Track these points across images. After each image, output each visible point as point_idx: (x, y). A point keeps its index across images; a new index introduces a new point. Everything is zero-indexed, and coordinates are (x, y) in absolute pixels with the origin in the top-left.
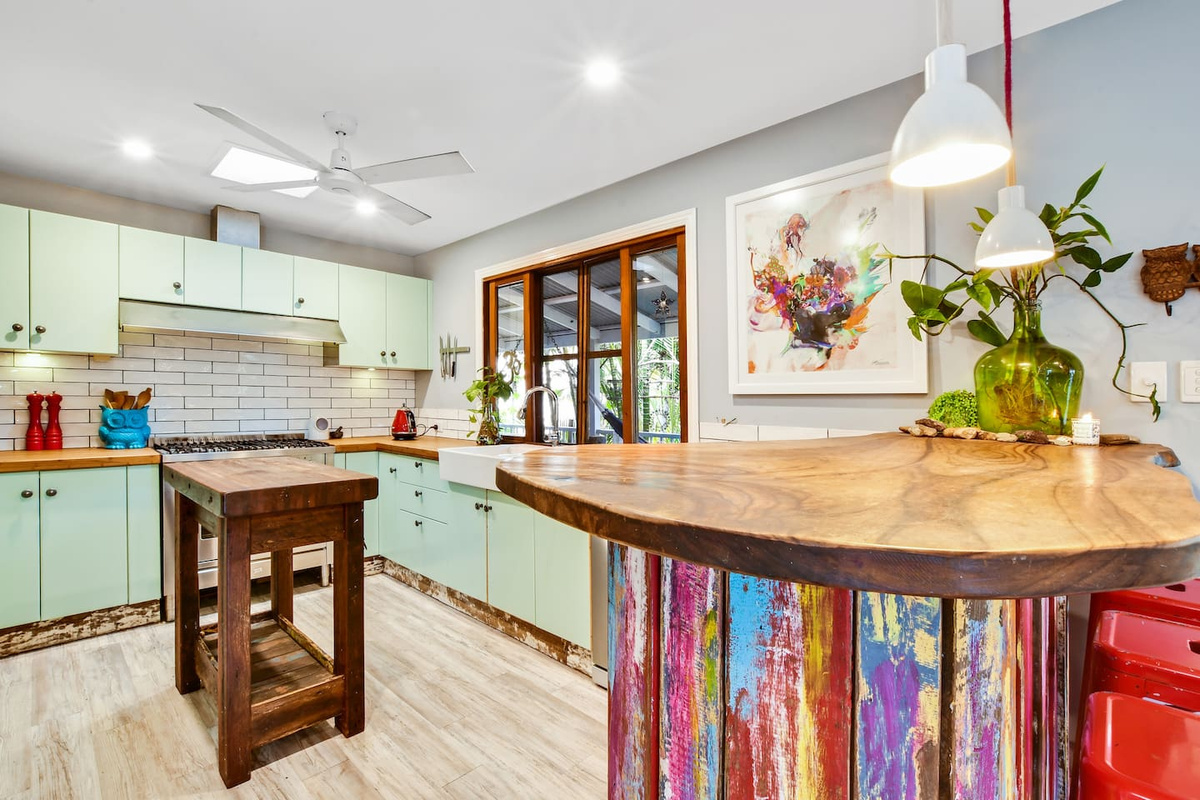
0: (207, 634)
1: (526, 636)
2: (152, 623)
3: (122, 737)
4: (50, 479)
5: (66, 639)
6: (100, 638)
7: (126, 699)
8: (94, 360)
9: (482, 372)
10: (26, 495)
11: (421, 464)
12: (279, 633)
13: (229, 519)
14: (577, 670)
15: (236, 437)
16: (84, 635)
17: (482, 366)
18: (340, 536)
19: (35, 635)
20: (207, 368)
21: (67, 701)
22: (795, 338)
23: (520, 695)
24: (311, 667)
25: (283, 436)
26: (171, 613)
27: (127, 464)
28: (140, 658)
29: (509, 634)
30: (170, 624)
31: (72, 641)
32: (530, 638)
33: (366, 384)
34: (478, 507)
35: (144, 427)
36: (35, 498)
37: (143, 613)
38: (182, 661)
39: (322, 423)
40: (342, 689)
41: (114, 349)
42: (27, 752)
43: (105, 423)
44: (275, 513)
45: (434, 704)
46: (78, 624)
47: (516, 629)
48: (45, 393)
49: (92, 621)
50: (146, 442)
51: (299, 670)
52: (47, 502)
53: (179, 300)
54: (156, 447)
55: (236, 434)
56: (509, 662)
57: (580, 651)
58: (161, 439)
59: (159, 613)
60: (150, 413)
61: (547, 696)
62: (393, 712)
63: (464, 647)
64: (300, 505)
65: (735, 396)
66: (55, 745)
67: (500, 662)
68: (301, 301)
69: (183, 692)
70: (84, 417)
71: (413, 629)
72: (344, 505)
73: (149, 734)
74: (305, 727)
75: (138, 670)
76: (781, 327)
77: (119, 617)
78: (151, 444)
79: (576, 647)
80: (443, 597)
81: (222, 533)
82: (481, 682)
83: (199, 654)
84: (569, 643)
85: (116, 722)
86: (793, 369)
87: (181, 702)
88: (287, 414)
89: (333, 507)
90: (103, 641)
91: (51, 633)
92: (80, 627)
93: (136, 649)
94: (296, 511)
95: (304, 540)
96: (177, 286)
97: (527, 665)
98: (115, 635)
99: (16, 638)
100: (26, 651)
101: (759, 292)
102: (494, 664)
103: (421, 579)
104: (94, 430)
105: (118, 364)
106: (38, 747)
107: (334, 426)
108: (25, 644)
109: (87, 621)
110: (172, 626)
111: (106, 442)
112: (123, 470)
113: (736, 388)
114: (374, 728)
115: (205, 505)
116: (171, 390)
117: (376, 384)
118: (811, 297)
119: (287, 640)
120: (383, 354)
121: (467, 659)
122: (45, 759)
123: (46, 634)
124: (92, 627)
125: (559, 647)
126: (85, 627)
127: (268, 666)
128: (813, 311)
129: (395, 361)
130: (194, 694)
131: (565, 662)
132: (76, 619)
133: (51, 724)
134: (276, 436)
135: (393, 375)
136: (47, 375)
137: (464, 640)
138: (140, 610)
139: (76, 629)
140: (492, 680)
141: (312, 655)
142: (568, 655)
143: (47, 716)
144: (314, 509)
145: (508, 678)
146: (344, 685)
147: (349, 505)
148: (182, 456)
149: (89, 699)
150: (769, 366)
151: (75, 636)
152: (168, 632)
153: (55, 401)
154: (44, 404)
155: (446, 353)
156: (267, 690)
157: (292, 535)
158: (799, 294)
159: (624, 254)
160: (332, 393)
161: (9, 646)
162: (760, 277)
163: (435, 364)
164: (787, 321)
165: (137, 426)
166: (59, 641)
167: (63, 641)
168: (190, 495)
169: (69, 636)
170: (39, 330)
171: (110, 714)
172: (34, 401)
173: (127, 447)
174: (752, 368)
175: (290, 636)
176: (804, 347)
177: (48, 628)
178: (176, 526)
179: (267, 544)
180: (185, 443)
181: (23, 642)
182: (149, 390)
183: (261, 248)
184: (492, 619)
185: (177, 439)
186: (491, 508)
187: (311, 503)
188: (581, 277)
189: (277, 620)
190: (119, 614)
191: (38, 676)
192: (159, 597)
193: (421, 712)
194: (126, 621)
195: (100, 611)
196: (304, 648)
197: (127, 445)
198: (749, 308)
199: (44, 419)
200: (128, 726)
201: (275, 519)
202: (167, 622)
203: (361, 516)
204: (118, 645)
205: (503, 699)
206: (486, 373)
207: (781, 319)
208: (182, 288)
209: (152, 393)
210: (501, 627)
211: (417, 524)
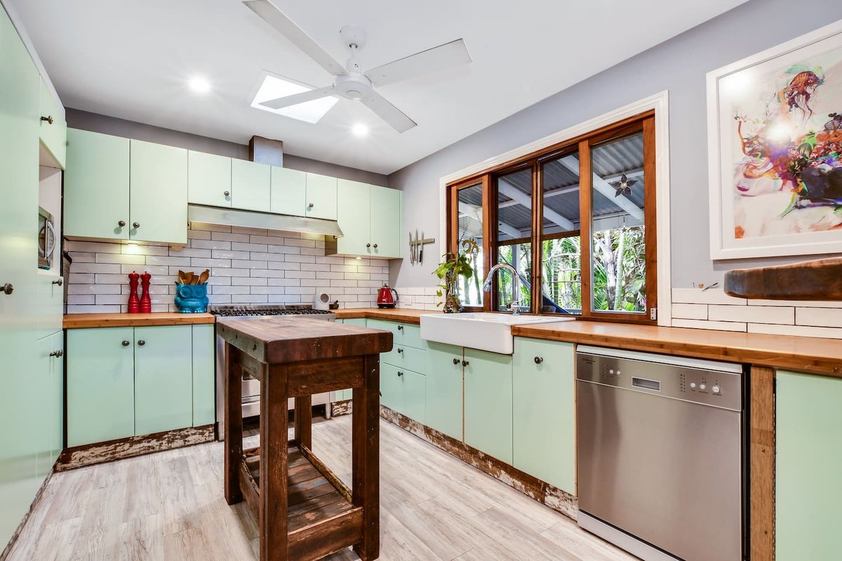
0: (248, 456)
1: (501, 473)
2: (209, 441)
3: (185, 541)
4: (141, 333)
5: (151, 450)
6: (173, 451)
7: (189, 506)
8: (172, 250)
9: (445, 257)
10: (125, 344)
11: (402, 327)
12: (302, 460)
13: (271, 365)
14: (557, 511)
15: (265, 306)
16: (163, 448)
17: (445, 253)
18: (359, 383)
19: (131, 446)
20: (246, 256)
21: (148, 502)
22: (801, 199)
23: (511, 533)
24: (332, 494)
25: (298, 306)
26: (222, 435)
27: (192, 323)
28: (200, 470)
29: (484, 470)
30: (221, 443)
31: (156, 452)
32: (504, 476)
33: (354, 269)
34: (456, 362)
35: (204, 298)
36: (131, 346)
37: (202, 434)
38: (229, 477)
39: (325, 298)
40: (361, 520)
41: (184, 241)
42: (117, 547)
43: (178, 295)
44: (309, 361)
45: (434, 534)
46: (160, 440)
47: (490, 467)
48: (140, 273)
49: (168, 437)
50: (205, 308)
51: (323, 497)
52: (139, 349)
53: (227, 204)
54: (212, 313)
55: (265, 304)
56: (490, 497)
57: (559, 493)
58: (215, 307)
59: (213, 434)
60: (208, 288)
61: (537, 536)
62: (401, 540)
63: (447, 480)
64: (330, 355)
65: (716, 262)
66: (136, 543)
67: (482, 496)
68: (311, 206)
69: (230, 504)
70: (165, 290)
71: (402, 459)
72: (363, 356)
73: (205, 541)
74: (331, 553)
75: (198, 481)
76: (781, 189)
77: (187, 436)
78: (209, 310)
79: (555, 489)
80: (422, 434)
81: (264, 378)
82: (471, 515)
83: (243, 476)
84: (546, 485)
85: (181, 526)
86: (798, 230)
87: (227, 512)
88: (301, 291)
89: (355, 357)
90: (175, 454)
91: (142, 445)
92: (161, 442)
93: (197, 463)
94: (326, 360)
95: (331, 386)
96: (227, 194)
97: (508, 502)
98: (184, 449)
99: (119, 447)
100: (126, 457)
101: (750, 159)
102: (478, 498)
103: (401, 417)
104: (171, 299)
105: (187, 253)
106: (125, 543)
107: (332, 300)
108: (125, 453)
109: (165, 438)
110: (222, 445)
111: (180, 307)
112: (189, 328)
113: (717, 254)
114: (387, 555)
115: (250, 353)
116: (222, 273)
117: (361, 269)
118: (825, 154)
119: (309, 467)
120: (369, 246)
121: (453, 491)
122: (128, 555)
123: (139, 446)
124: (169, 442)
125: (537, 488)
126: (164, 442)
127: (297, 491)
128: (828, 168)
129: (376, 252)
130: (238, 505)
131: (543, 502)
132: (158, 436)
133: (136, 522)
134: (293, 306)
135: (373, 263)
136: (141, 260)
137: (446, 473)
138: (201, 431)
139: (158, 443)
140: (480, 515)
141: (331, 483)
142: (545, 495)
143: (134, 515)
144: (340, 359)
145: (493, 513)
146: (363, 517)
147: (368, 356)
148: (230, 318)
149: (163, 503)
150: (763, 230)
151: (157, 448)
152: (219, 449)
153: (146, 278)
154: (140, 281)
155: (414, 245)
156: (298, 516)
157: (321, 381)
158: (807, 153)
159: (584, 147)
160: (331, 275)
161: (115, 453)
162: (751, 143)
163: (406, 254)
164: (790, 183)
165: (199, 297)
166: (147, 451)
167: (149, 451)
168: (237, 345)
169: (154, 448)
170: (136, 226)
171: (176, 518)
172: (133, 278)
173: (193, 312)
174: (739, 233)
175: (311, 462)
176: (814, 206)
177: (139, 442)
178: (226, 370)
179: (301, 388)
180: (231, 310)
181: (124, 451)
182: (208, 271)
183: (284, 167)
184: (467, 455)
185: (226, 307)
186: (468, 363)
187: (339, 353)
188: (535, 173)
189: (299, 447)
190: (186, 433)
191: (131, 479)
192: (213, 422)
193: (423, 541)
194: (191, 439)
195: (174, 431)
196: (323, 475)
197: (193, 310)
198: (735, 176)
199: (140, 290)
200: (190, 530)
201: (308, 366)
202: (219, 441)
203: (377, 366)
204: (186, 457)
205: (496, 535)
206: (448, 257)
207: (780, 181)
208: (230, 195)
209: (210, 273)
210: (475, 463)
211: (399, 374)
